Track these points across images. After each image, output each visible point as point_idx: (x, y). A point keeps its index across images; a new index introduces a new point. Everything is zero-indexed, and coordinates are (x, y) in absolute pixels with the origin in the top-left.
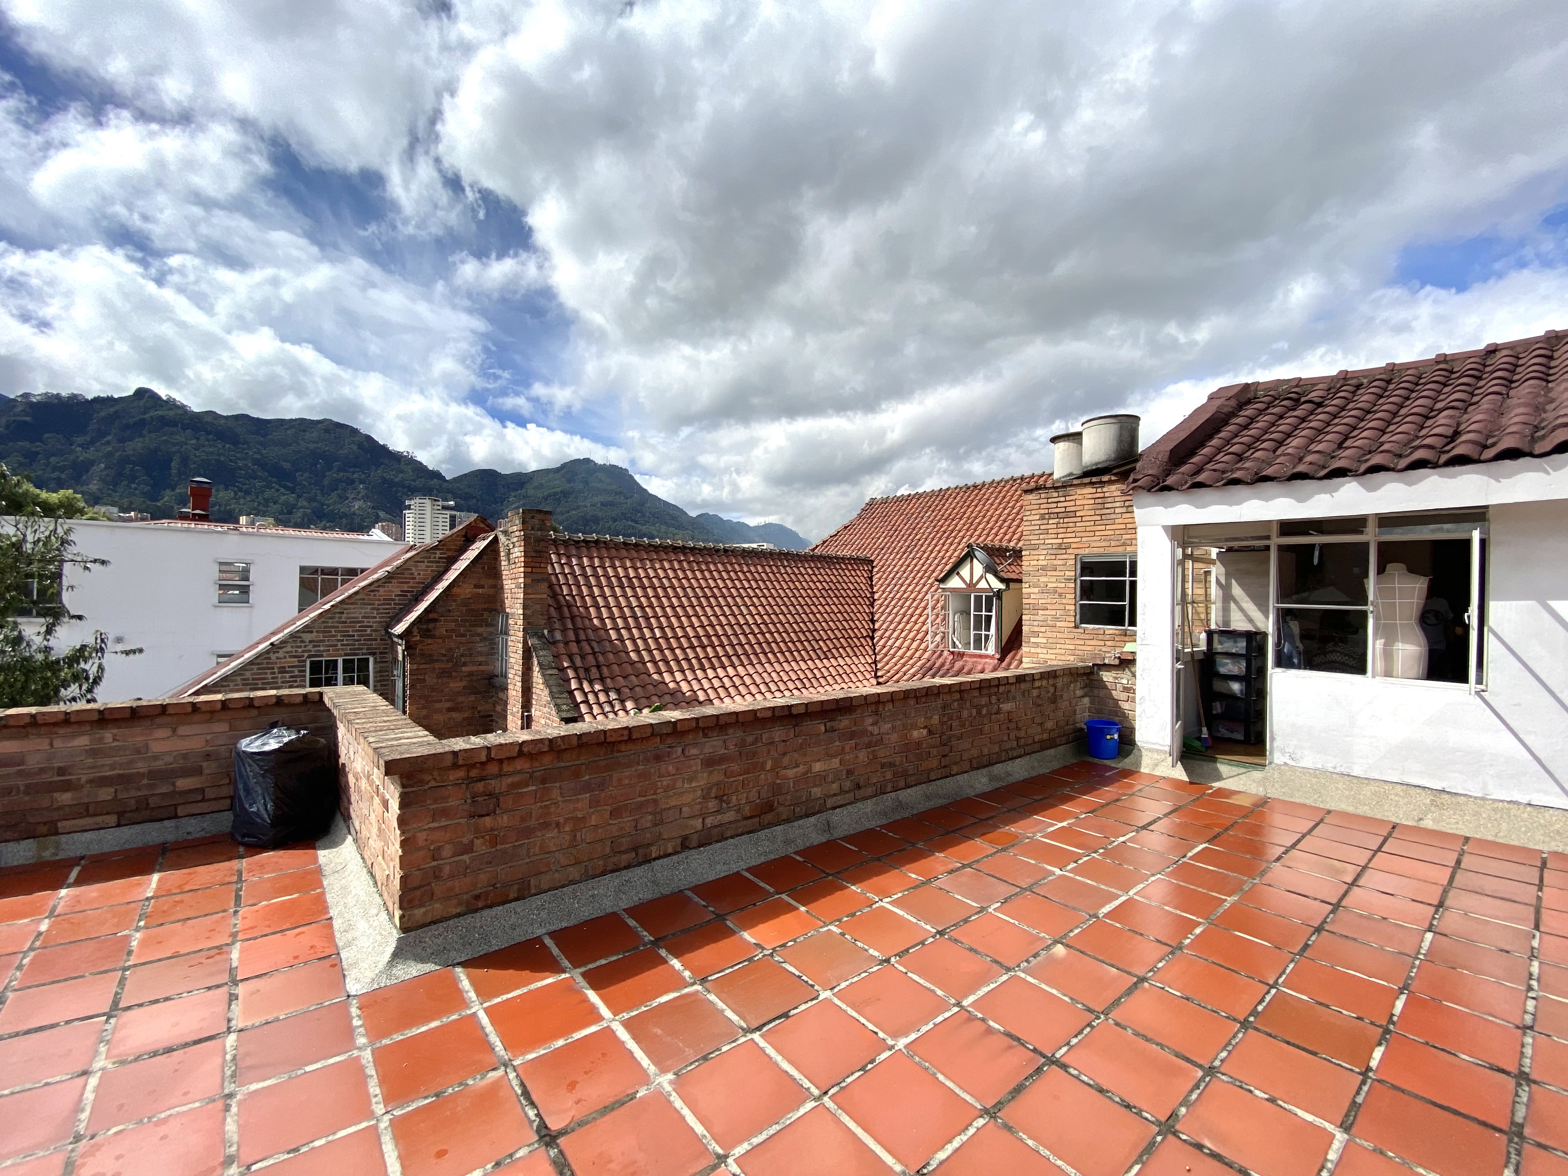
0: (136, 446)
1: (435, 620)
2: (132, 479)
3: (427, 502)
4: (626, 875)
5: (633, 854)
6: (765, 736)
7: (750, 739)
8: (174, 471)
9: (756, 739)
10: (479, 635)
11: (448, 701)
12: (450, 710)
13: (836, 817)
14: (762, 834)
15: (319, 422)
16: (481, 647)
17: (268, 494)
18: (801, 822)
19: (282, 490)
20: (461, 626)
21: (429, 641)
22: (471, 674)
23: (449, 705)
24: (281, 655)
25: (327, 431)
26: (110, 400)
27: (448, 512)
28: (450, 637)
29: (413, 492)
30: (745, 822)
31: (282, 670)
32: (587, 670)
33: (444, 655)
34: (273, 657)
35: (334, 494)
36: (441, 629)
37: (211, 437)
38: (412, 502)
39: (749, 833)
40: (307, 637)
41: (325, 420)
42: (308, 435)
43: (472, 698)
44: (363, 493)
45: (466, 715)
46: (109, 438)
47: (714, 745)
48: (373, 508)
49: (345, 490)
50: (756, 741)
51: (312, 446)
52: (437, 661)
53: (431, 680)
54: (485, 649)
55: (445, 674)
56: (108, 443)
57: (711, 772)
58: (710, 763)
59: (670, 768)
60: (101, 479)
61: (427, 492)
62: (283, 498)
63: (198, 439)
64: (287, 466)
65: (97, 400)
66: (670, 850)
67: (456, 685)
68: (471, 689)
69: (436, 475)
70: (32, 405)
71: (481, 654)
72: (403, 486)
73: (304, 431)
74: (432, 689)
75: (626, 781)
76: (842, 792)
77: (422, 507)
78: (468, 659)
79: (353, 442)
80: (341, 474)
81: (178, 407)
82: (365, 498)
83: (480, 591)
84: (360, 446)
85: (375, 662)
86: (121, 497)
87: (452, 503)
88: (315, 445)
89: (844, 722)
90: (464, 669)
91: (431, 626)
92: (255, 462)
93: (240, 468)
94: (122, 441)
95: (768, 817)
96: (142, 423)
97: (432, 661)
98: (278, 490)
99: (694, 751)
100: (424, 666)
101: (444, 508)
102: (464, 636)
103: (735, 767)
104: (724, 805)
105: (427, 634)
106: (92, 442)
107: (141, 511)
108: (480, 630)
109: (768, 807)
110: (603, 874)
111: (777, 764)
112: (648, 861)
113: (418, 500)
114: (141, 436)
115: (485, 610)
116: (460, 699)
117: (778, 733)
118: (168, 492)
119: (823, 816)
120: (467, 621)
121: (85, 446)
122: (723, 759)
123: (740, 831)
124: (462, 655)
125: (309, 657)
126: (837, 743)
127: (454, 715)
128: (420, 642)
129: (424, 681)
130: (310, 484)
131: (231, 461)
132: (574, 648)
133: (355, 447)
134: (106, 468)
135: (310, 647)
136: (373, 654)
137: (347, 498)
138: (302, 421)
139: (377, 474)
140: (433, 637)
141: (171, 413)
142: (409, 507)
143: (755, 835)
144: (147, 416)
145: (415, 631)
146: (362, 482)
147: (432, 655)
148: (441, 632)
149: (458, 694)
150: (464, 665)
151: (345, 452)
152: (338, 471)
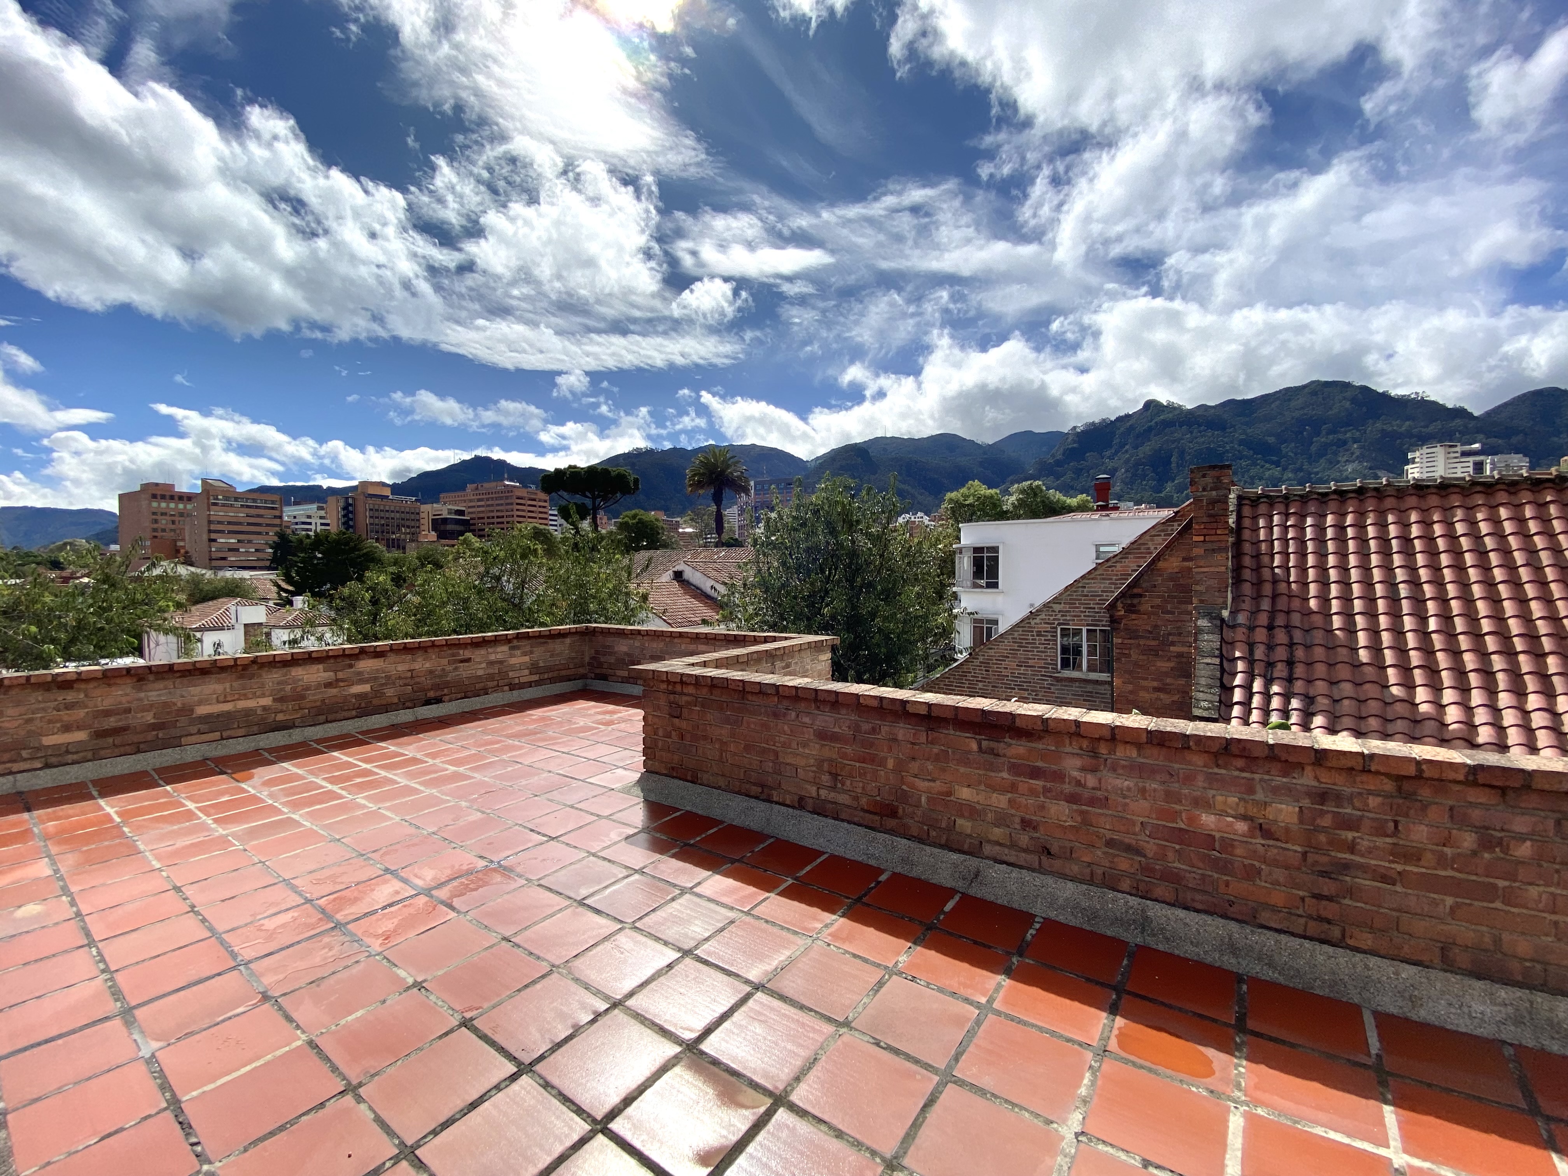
0: (1146, 449)
1: (1139, 595)
2: (1144, 477)
3: (1439, 451)
4: (753, 803)
5: (760, 790)
6: (885, 730)
7: (865, 727)
8: (1173, 465)
9: (874, 729)
10: (1189, 613)
11: (1153, 680)
12: (1157, 689)
13: (995, 872)
14: (881, 836)
15: (1304, 387)
17: (1253, 472)
18: (936, 851)
19: (1267, 465)
20: (1169, 602)
21: (1134, 616)
22: (1180, 655)
23: (1155, 684)
24: (1037, 621)
25: (1314, 393)
26: (1127, 416)
27: (1471, 459)
28: (1156, 614)
29: (1423, 440)
30: (862, 814)
31: (1039, 634)
32: (1270, 665)
33: (1151, 632)
34: (1033, 622)
35: (1322, 460)
36: (1146, 606)
37: (1202, 428)
38: (1417, 454)
39: (867, 827)
40: (1057, 607)
41: (1313, 382)
42: (1293, 404)
43: (1180, 680)
44: (1357, 453)
45: (1175, 698)
46: (1127, 447)
47: (825, 719)
48: (1370, 468)
49: (1335, 454)
50: (874, 731)
51: (1297, 414)
52: (1142, 637)
53: (1136, 656)
55: (1154, 652)
56: (1127, 451)
57: (823, 745)
58: (823, 736)
59: (786, 728)
60: (1123, 482)
62: (1267, 474)
63: (1191, 433)
64: (1271, 440)
65: (1120, 419)
66: (788, 802)
67: (1164, 665)
68: (1179, 671)
69: (1460, 413)
70: (1078, 435)
72: (1411, 436)
73: (1289, 400)
74: (1136, 664)
75: (752, 726)
76: (1013, 845)
77: (1432, 457)
78: (1175, 639)
79: (1345, 398)
80: (1331, 437)
81: (1175, 408)
82: (1361, 458)
84: (1354, 400)
86: (1136, 493)
87: (1477, 446)
88: (1302, 412)
89: (1017, 749)
90: (1172, 648)
91: (1135, 601)
92: (1241, 442)
93: (1227, 451)
94: (1136, 447)
95: (892, 823)
96: (1150, 429)
97: (1137, 637)
98: (1262, 467)
99: (807, 720)
100: (1129, 641)
101: (1465, 454)
102: (1172, 613)
103: (849, 750)
104: (839, 785)
105: (1131, 609)
106: (1116, 453)
107: (1149, 503)
109: (890, 811)
110: (739, 793)
111: (900, 768)
112: (769, 800)
113: (1425, 450)
114: (1149, 440)
116: (1168, 680)
117: (903, 731)
118: (1169, 484)
119: (973, 862)
120: (1175, 597)
121: (1111, 458)
122: (834, 737)
123: (856, 819)
124: (1170, 634)
125: (1059, 624)
126: (1005, 775)
127: (1162, 696)
128: (1126, 616)
129: (1129, 656)
130: (1296, 454)
131: (1220, 446)
132: (1261, 635)
133: (1347, 404)
134: (1127, 471)
135: (1059, 616)
137: (1338, 462)
139: (1375, 428)
140: (1137, 612)
141: (1171, 415)
142: (1413, 461)
143: (873, 834)
144: (1153, 423)
145: (1119, 605)
146: (1355, 441)
147: (1137, 631)
148: (1146, 607)
149: (1166, 674)
150: (1173, 644)
151: (1335, 411)
152: (1328, 434)
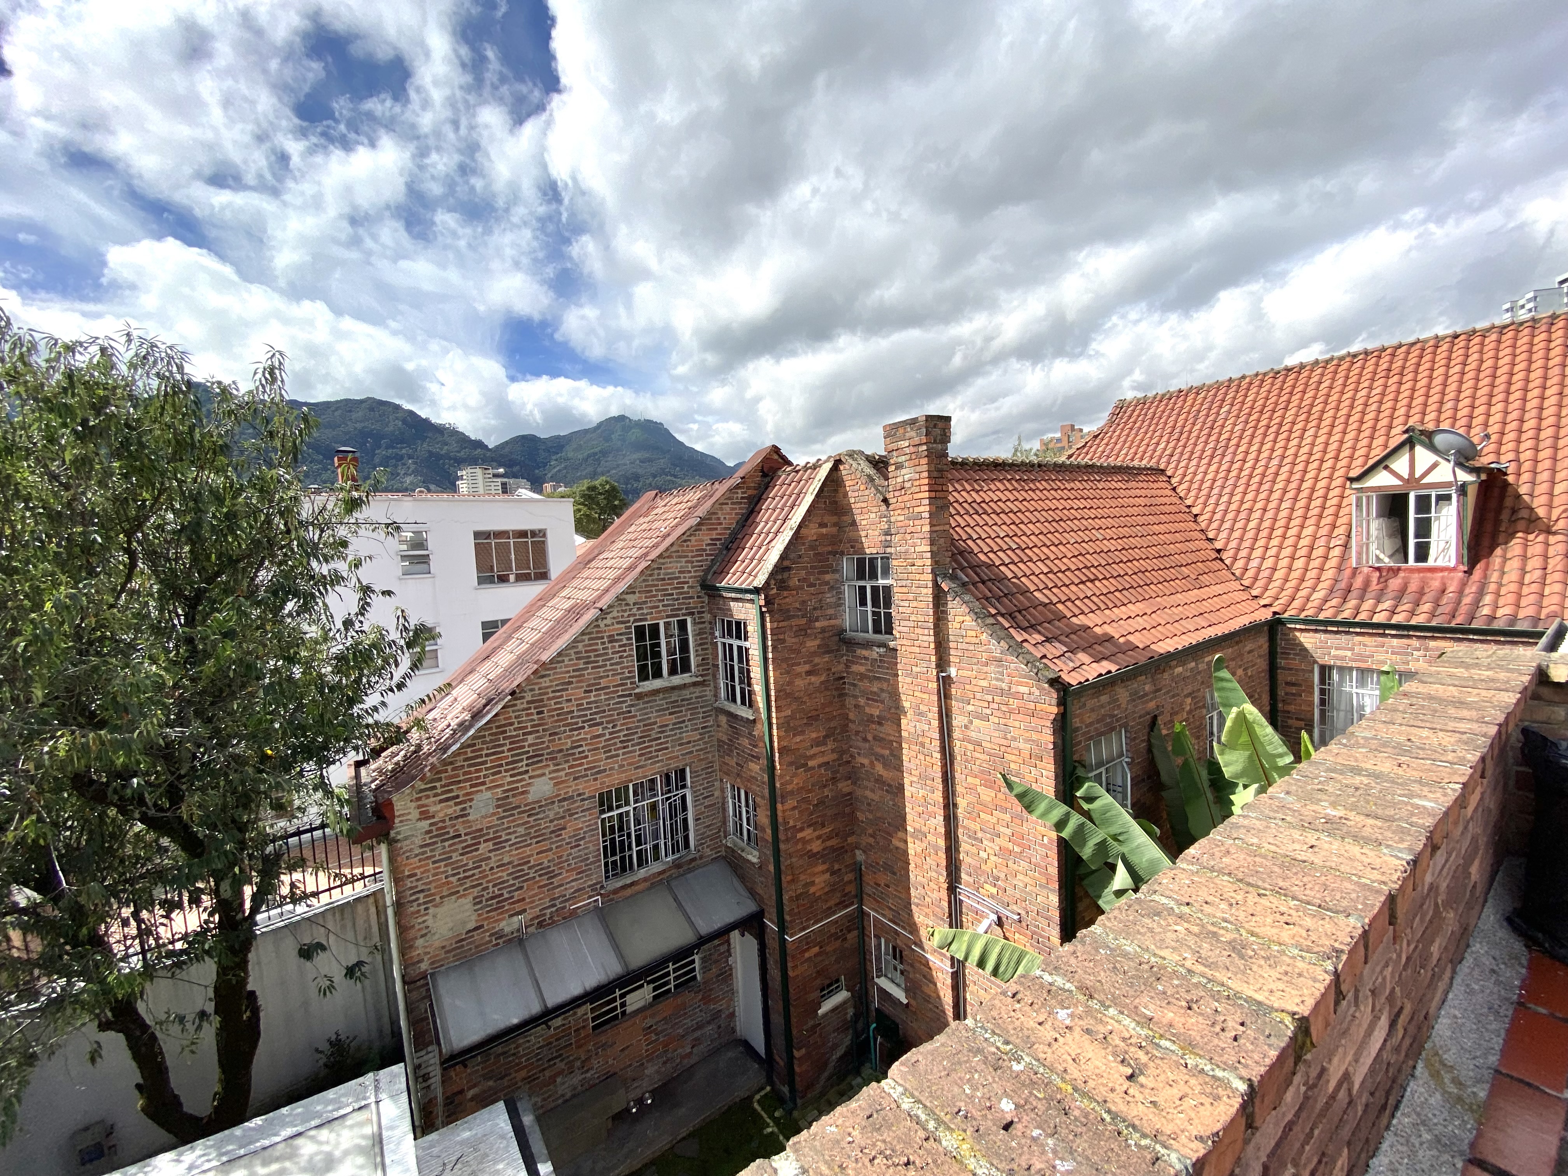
1: (788, 569)
3: (479, 471)
10: (827, 583)
11: (807, 662)
12: (809, 673)
15: (361, 401)
16: (830, 598)
20: (813, 574)
21: (785, 593)
22: (823, 630)
23: (807, 667)
24: (609, 621)
25: (372, 409)
27: (500, 480)
28: (802, 588)
29: (461, 462)
31: (611, 639)
33: (799, 610)
34: (602, 624)
36: (794, 579)
38: (462, 473)
40: (631, 598)
41: (368, 399)
42: (354, 416)
43: (826, 658)
44: (413, 467)
45: (823, 678)
48: (424, 482)
49: (396, 466)
51: (359, 426)
52: (794, 617)
53: (791, 640)
54: (833, 600)
55: (803, 632)
61: (473, 462)
67: (812, 644)
68: (825, 649)
69: (479, 444)
71: (829, 606)
72: (450, 459)
73: (351, 411)
74: (791, 650)
77: (474, 477)
78: (819, 613)
79: (397, 419)
80: (390, 451)
82: (415, 472)
83: (824, 530)
84: (404, 421)
85: (694, 623)
87: (501, 470)
88: (362, 425)
90: (817, 624)
91: (786, 575)
97: (789, 618)
101: (495, 476)
102: (814, 585)
105: (782, 585)
108: (827, 577)
113: (466, 471)
115: (829, 553)
116: (817, 660)
120: (815, 567)
124: (814, 609)
125: (635, 621)
127: (813, 679)
128: (778, 595)
133: (400, 423)
135: (634, 611)
136: (692, 614)
137: (399, 474)
138: (347, 401)
139: (423, 448)
140: (787, 588)
142: (462, 477)
146: (410, 457)
147: (788, 610)
148: (794, 582)
149: (814, 654)
150: (817, 620)
151: (391, 428)
152: (387, 448)
